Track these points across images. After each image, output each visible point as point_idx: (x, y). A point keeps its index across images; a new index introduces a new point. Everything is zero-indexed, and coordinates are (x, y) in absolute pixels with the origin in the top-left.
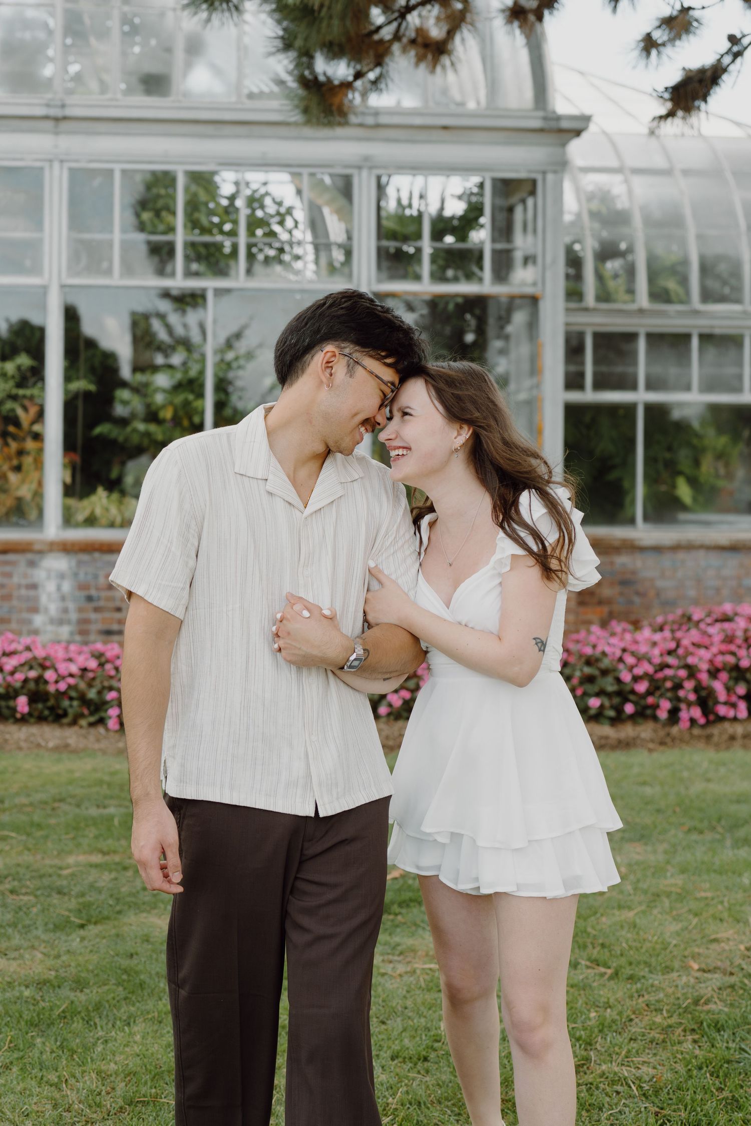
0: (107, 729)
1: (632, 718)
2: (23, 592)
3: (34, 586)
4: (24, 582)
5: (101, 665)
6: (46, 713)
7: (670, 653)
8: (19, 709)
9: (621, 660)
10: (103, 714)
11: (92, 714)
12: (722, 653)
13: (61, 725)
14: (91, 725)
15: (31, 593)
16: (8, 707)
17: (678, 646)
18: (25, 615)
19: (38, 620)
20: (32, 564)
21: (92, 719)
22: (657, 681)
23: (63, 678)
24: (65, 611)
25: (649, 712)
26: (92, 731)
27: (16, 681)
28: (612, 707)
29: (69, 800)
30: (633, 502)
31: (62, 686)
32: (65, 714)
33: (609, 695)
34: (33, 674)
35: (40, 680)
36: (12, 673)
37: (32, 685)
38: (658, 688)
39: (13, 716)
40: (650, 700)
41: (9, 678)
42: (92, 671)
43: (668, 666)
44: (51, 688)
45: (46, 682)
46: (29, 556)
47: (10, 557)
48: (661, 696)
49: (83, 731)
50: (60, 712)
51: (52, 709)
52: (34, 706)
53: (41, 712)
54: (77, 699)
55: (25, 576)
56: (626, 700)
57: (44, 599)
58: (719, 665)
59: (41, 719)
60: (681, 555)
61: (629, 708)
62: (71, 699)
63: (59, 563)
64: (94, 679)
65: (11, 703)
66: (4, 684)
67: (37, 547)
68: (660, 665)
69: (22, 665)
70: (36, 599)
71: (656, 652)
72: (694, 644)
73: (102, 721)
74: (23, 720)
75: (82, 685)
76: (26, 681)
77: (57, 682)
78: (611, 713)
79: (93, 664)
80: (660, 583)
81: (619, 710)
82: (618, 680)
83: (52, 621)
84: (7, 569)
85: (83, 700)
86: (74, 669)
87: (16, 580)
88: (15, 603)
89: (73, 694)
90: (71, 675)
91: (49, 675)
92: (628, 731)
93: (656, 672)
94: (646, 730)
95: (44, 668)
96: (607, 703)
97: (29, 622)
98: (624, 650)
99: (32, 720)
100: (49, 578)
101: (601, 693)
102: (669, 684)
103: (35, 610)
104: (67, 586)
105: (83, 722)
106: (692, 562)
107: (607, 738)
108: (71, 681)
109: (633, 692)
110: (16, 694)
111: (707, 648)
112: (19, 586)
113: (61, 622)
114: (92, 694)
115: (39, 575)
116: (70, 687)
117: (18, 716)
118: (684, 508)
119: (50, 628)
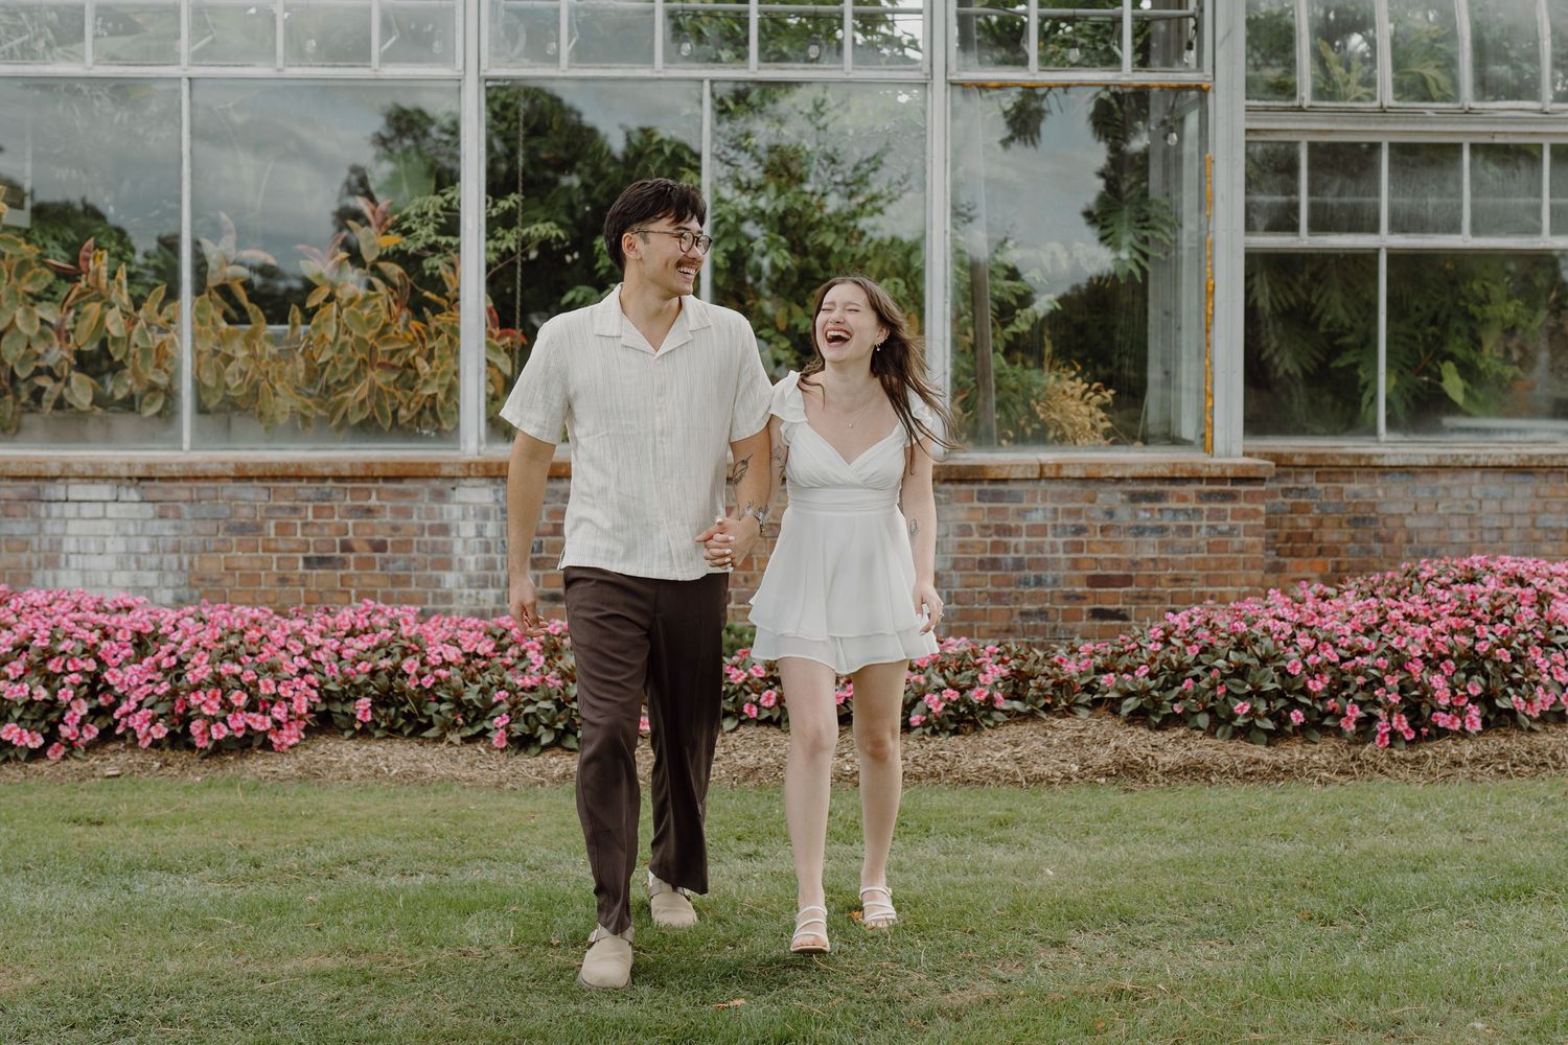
0: (490, 749)
1: (1302, 731)
2: (427, 537)
3: (444, 529)
4: (427, 523)
5: (501, 649)
6: (401, 721)
7: (1368, 632)
8: (359, 717)
9: (1291, 641)
10: (487, 724)
11: (471, 725)
12: (1453, 632)
13: (423, 742)
14: (467, 740)
15: (441, 539)
16: (344, 713)
17: (1384, 620)
18: (429, 572)
19: (450, 580)
20: (440, 496)
21: (469, 732)
22: (1343, 674)
23: (433, 668)
24: (490, 565)
25: (1328, 722)
26: (467, 749)
27: (358, 673)
28: (1269, 715)
29: (364, 863)
30: (1373, 399)
31: (428, 682)
32: (430, 725)
33: (1267, 697)
34: (386, 663)
35: (396, 672)
36: (356, 661)
37: (383, 679)
38: (1346, 685)
39: (353, 728)
40: (1331, 703)
41: (348, 669)
42: (485, 657)
43: (1363, 653)
44: (410, 685)
45: (404, 675)
46: (436, 483)
47: (407, 485)
48: (1348, 697)
49: (454, 750)
50: (424, 721)
51: (409, 717)
52: (382, 712)
53: (393, 722)
54: (451, 701)
55: (430, 513)
56: (1295, 704)
57: (458, 547)
58: (1445, 652)
59: (393, 732)
60: (1444, 480)
61: (1297, 717)
62: (440, 700)
63: (479, 495)
64: (485, 669)
65: (349, 709)
66: (339, 678)
67: (446, 471)
68: (1350, 648)
69: (376, 648)
70: (447, 549)
71: (1348, 629)
72: (1407, 616)
73: (483, 734)
74: (365, 733)
75: (457, 680)
76: (373, 673)
77: (421, 675)
78: (1269, 725)
79: (485, 647)
80: (1410, 522)
81: (1280, 718)
82: (1284, 673)
83: (470, 582)
84: (403, 503)
85: (459, 705)
86: (452, 654)
87: (415, 518)
88: (415, 554)
89: (441, 694)
90: (446, 665)
91: (410, 665)
92: (1292, 753)
93: (1343, 660)
94: (1322, 752)
95: (405, 652)
96: (1262, 707)
97: (438, 582)
98: (1300, 626)
99: (378, 734)
100: (464, 518)
101: (1257, 692)
102: (1360, 680)
103: (446, 565)
104: (491, 530)
105: (455, 737)
106: (1461, 490)
107: (1257, 762)
108: (442, 673)
109: (1305, 691)
110: (358, 691)
111: (1428, 622)
112: (422, 528)
113: (484, 583)
114: (471, 694)
115: (451, 511)
116: (439, 682)
117: (358, 726)
118: (1453, 408)
119: (466, 591)
